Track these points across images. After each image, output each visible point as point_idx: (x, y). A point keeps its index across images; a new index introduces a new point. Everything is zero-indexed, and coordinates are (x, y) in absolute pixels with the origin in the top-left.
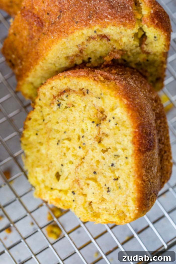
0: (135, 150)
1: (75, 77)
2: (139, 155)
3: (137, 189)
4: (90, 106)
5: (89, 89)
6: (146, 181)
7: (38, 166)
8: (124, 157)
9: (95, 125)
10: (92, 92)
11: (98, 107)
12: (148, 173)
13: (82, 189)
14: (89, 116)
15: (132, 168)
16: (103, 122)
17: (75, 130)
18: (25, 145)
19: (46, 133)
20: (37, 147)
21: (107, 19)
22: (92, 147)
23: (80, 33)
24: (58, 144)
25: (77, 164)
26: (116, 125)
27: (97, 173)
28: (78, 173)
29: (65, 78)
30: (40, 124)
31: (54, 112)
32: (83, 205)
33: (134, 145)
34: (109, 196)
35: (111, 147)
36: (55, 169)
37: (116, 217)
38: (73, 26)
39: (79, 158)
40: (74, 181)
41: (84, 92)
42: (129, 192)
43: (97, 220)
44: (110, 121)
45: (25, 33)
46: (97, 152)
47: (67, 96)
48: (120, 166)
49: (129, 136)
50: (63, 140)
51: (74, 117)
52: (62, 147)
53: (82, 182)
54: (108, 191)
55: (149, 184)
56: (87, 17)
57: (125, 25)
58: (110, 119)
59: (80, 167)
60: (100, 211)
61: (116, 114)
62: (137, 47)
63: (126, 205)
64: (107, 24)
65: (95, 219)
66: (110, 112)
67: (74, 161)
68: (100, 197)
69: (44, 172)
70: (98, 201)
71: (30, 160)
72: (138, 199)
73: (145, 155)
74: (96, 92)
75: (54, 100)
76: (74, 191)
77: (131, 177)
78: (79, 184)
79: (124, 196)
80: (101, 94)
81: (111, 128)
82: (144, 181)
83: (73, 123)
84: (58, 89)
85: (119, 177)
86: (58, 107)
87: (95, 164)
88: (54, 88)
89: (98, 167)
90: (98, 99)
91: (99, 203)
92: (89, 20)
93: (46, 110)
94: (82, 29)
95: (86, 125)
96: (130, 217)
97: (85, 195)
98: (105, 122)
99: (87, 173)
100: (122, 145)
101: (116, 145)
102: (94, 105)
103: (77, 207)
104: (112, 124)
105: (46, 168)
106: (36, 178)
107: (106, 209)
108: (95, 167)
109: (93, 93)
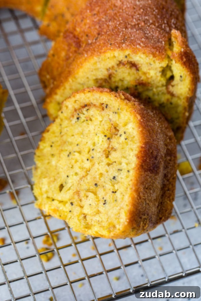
0: (138, 164)
1: (99, 91)
2: (141, 170)
3: (131, 201)
4: (106, 121)
5: (108, 104)
6: (142, 199)
7: (45, 178)
8: (126, 171)
9: (106, 138)
10: (110, 106)
11: (113, 121)
12: (146, 192)
13: (81, 200)
14: (103, 130)
15: (131, 180)
16: (114, 137)
17: (87, 143)
18: (39, 157)
19: (60, 146)
20: (49, 159)
21: (139, 46)
22: (99, 160)
23: (112, 55)
24: (68, 156)
25: (82, 176)
26: (126, 139)
27: (98, 186)
28: (81, 185)
29: (89, 93)
30: (56, 137)
31: (72, 125)
32: (78, 216)
33: (138, 159)
34: (104, 208)
35: (116, 161)
36: (61, 180)
37: (106, 230)
38: (107, 47)
39: (85, 170)
40: (74, 193)
41: (104, 107)
42: (124, 204)
43: (87, 231)
44: (120, 136)
45: (63, 54)
46: (102, 165)
47: (87, 110)
48: (120, 179)
49: (136, 150)
50: (74, 152)
51: (89, 131)
52: (72, 159)
53: (82, 194)
54: (104, 204)
55: (145, 203)
56: (121, 40)
57: (154, 56)
58: (122, 134)
59: (83, 178)
60: (93, 223)
61: (127, 129)
62: (163, 86)
63: (118, 218)
64: (138, 51)
65: (86, 230)
66: (123, 127)
67: (79, 173)
68: (95, 210)
69: (49, 183)
70: (93, 213)
71: (39, 171)
72: (130, 211)
73: (146, 173)
74: (114, 106)
75: (75, 113)
76: (73, 202)
77: (129, 189)
78: (79, 195)
79: (119, 208)
80: (118, 109)
81: (121, 142)
82: (140, 198)
83: (87, 136)
84: (81, 103)
85: (118, 190)
86: (77, 120)
87: (98, 177)
88: (77, 102)
89: (100, 180)
90: (115, 114)
91: (93, 215)
92: (123, 43)
93: (65, 123)
94: (115, 50)
95: (98, 139)
96: (119, 229)
97: (82, 207)
98: (116, 136)
99: (89, 185)
100: (127, 159)
101: (121, 159)
102: (110, 119)
103: (72, 217)
104: (122, 138)
105: (52, 179)
106: (41, 189)
107: (99, 221)
108: (98, 179)
109: (111, 108)
